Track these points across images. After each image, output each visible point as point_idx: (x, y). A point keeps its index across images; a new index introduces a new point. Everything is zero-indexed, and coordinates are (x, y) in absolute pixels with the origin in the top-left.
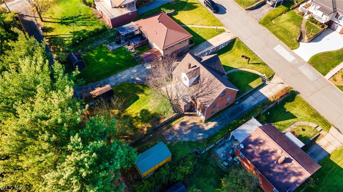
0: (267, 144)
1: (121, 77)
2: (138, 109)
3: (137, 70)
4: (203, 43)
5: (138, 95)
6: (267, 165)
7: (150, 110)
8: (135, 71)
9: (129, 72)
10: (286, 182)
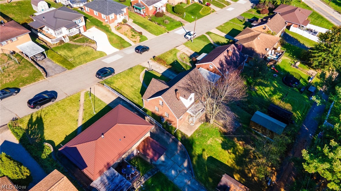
5: (206, 159)
7: (220, 142)
8: (173, 172)
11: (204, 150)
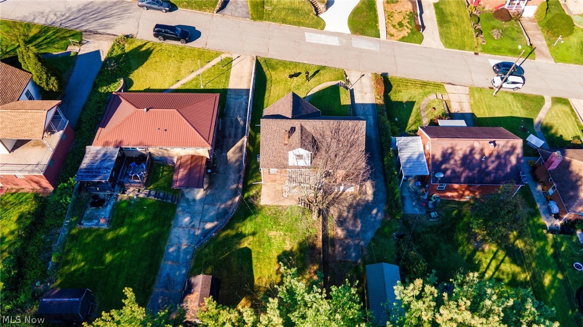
0: (457, 148)
1: (179, 248)
2: (270, 263)
3: (188, 216)
4: (228, 96)
5: (242, 246)
6: (479, 171)
7: (288, 247)
8: (187, 220)
9: (181, 230)
10: (511, 169)
11: (254, 234)
